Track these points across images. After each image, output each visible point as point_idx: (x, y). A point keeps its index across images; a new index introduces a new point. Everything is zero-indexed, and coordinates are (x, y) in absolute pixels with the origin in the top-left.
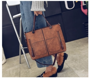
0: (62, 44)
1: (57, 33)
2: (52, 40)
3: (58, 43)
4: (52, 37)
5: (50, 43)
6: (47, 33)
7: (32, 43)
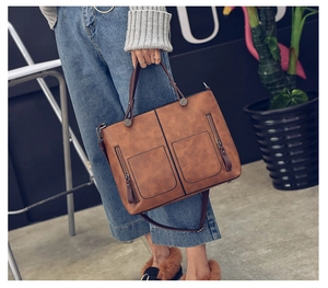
0: (225, 154)
1: (204, 118)
2: (190, 143)
3: (211, 151)
4: (191, 133)
5: (186, 153)
6: (173, 121)
7: (126, 158)
